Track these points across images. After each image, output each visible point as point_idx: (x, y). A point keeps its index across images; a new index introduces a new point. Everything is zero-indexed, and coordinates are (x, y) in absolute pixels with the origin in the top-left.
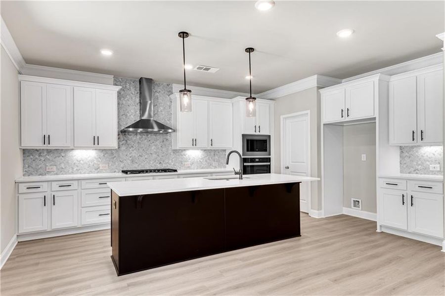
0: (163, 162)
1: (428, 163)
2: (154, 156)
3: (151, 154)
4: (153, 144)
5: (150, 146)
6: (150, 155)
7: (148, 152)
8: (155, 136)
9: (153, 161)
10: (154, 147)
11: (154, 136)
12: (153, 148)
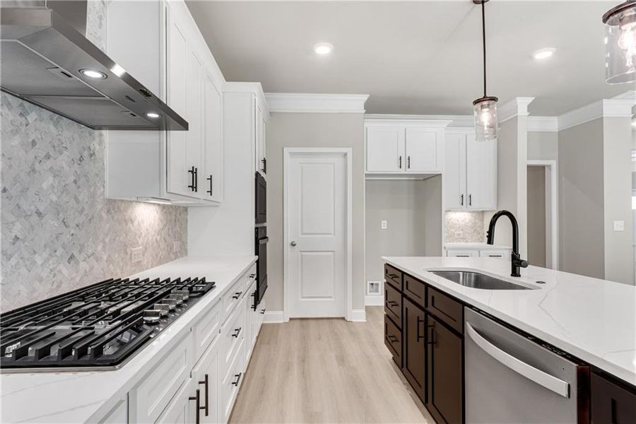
0: (80, 252)
1: (453, 230)
2: (52, 223)
3: (39, 214)
4: (48, 164)
5: (34, 170)
6: (35, 218)
7: (25, 206)
8: (56, 124)
9: (45, 255)
10: (51, 180)
11: (52, 128)
12: (45, 186)
